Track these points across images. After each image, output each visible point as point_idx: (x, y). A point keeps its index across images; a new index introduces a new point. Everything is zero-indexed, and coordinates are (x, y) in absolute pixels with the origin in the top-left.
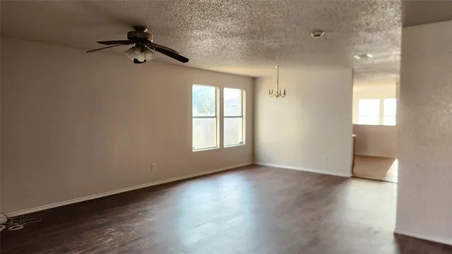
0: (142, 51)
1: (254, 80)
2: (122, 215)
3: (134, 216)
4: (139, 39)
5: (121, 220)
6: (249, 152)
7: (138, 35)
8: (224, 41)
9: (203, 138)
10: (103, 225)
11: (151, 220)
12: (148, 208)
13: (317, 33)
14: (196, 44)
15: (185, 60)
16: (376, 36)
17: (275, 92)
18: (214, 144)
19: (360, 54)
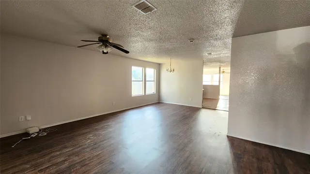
0: (106, 47)
1: (160, 65)
2: (97, 127)
3: (102, 128)
4: (104, 40)
5: (96, 130)
6: (157, 96)
7: (104, 38)
8: (147, 44)
9: (137, 90)
10: (87, 133)
11: (111, 130)
12: (109, 124)
13: (192, 40)
14: (133, 45)
15: (127, 52)
16: (219, 43)
17: (169, 70)
18: (141, 93)
19: (208, 52)
